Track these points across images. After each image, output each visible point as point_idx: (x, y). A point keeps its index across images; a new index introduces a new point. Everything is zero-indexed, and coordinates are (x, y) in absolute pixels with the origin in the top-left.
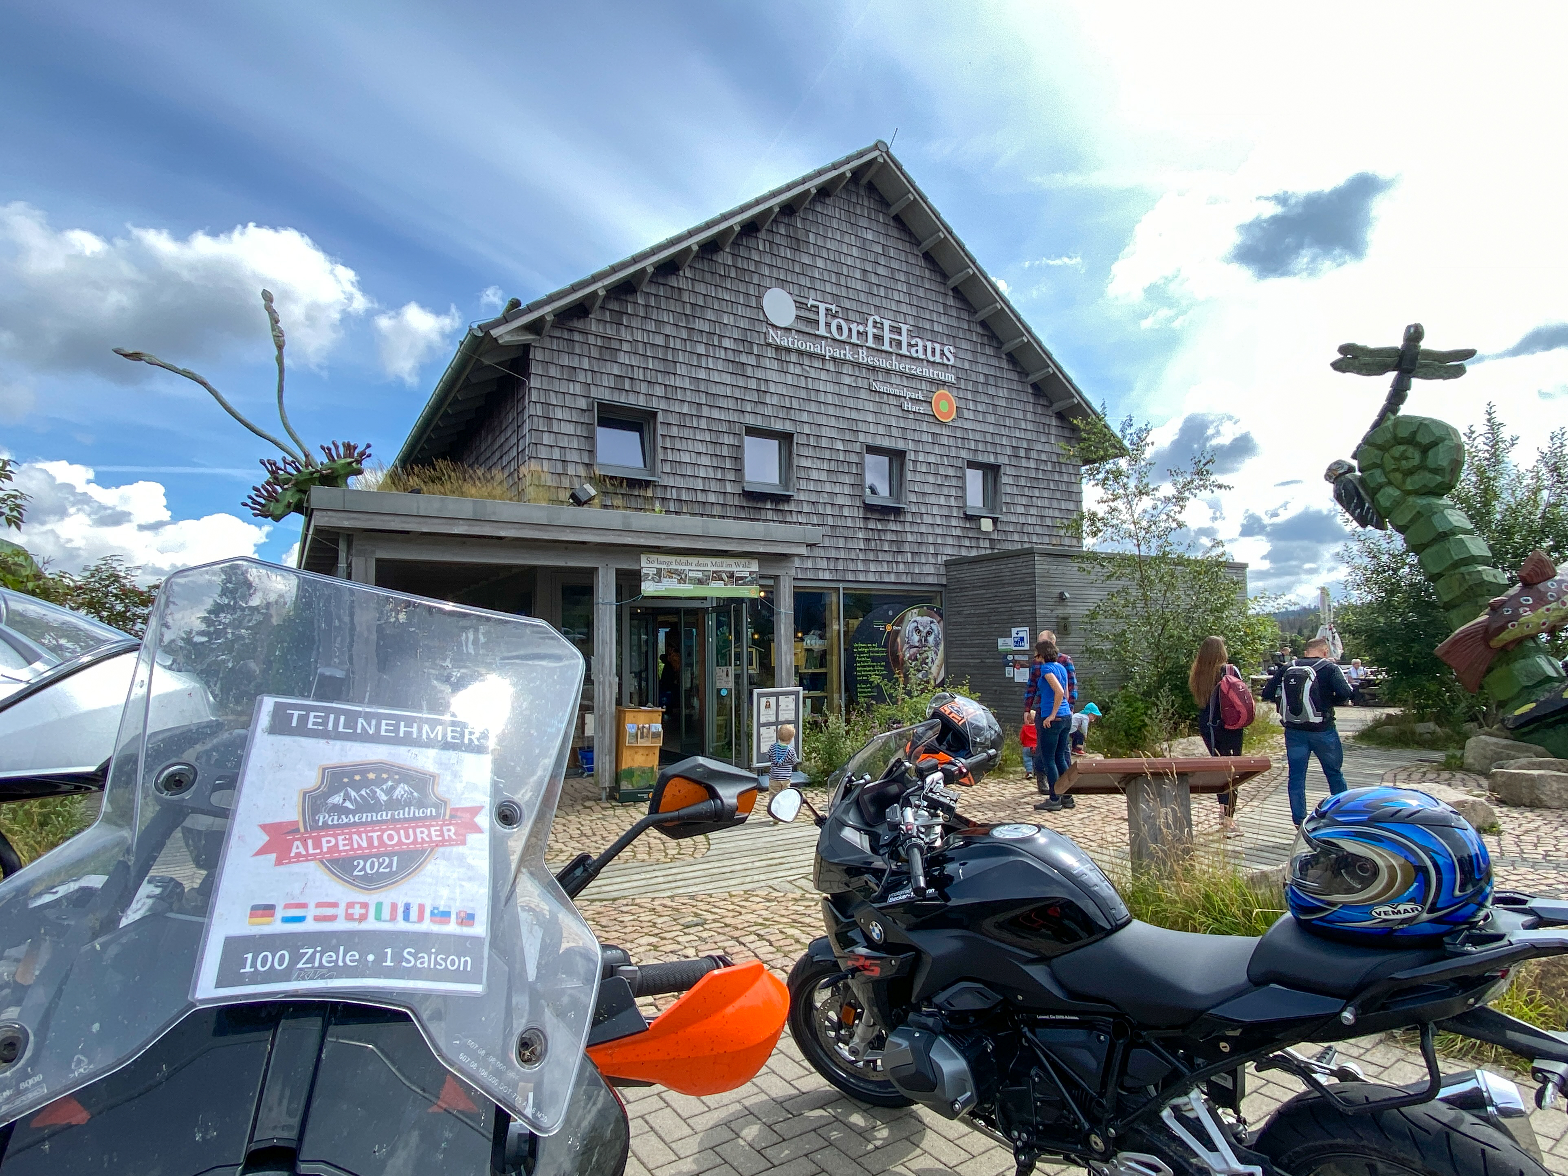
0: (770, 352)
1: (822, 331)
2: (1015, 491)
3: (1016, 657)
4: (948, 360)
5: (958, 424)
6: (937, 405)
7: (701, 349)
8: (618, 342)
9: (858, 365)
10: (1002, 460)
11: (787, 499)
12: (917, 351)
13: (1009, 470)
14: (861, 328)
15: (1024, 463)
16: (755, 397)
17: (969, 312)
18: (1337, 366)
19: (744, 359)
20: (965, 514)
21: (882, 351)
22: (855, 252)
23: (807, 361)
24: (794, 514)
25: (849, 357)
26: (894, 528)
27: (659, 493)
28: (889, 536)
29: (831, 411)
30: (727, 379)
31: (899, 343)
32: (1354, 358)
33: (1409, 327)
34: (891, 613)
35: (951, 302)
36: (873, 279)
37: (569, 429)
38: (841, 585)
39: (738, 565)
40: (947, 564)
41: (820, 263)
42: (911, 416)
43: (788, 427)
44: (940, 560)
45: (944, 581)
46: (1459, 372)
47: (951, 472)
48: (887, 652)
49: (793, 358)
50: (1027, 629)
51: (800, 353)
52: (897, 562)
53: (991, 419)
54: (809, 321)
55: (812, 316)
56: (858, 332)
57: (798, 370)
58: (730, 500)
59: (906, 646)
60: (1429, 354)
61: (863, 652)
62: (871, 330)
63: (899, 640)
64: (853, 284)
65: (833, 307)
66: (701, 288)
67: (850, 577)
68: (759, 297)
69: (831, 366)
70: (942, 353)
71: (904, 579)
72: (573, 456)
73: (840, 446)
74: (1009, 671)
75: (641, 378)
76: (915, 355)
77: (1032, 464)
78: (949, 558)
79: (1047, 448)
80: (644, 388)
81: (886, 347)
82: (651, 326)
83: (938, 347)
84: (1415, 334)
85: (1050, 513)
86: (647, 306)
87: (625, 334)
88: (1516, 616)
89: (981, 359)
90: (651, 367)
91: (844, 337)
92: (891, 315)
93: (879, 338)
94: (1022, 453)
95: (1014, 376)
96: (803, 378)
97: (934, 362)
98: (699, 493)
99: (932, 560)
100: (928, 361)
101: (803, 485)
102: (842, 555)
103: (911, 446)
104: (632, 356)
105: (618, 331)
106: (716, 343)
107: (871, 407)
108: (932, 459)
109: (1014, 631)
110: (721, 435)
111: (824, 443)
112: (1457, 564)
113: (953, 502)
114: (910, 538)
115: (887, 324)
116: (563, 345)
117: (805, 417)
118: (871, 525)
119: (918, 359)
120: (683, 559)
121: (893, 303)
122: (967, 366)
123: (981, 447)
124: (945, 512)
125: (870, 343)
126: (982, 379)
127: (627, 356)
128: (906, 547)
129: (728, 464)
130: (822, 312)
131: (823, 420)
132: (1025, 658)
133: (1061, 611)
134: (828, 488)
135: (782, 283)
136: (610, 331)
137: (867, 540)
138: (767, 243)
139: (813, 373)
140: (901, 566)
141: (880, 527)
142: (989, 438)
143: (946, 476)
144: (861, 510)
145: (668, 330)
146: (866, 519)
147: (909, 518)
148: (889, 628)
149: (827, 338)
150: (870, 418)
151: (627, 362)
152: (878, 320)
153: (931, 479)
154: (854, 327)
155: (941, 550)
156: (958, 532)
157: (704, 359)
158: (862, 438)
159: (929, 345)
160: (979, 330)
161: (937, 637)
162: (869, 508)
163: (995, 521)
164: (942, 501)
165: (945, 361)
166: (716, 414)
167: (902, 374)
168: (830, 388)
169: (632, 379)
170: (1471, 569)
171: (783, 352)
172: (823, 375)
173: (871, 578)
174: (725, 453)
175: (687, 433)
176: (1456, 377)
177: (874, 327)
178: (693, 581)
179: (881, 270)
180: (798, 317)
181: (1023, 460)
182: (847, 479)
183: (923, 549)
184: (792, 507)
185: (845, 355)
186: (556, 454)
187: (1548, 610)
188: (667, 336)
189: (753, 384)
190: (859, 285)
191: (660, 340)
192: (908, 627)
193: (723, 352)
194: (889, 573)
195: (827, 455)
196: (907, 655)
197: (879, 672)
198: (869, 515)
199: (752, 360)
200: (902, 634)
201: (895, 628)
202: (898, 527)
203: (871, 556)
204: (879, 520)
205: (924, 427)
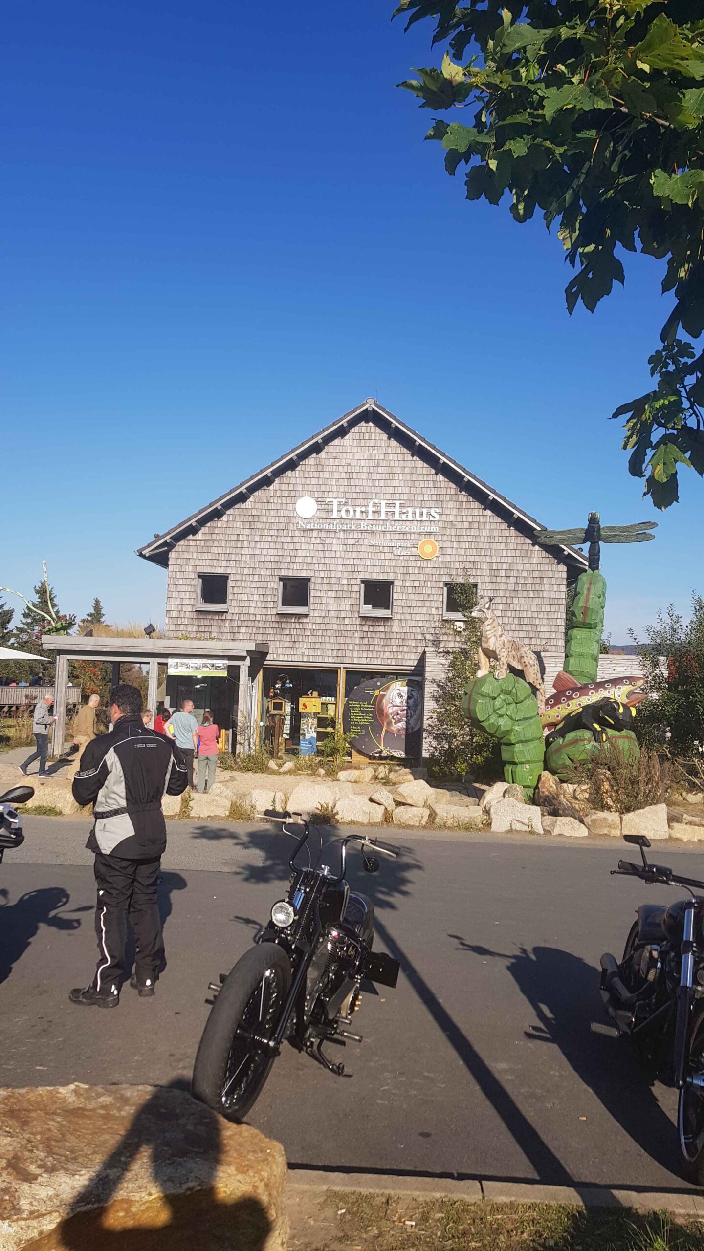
0: (300, 533)
1: (335, 515)
4: (434, 517)
5: (441, 558)
6: (423, 548)
7: (257, 538)
8: (211, 542)
9: (361, 531)
10: (482, 580)
11: (306, 615)
12: (407, 516)
14: (363, 509)
15: (503, 580)
16: (289, 559)
19: (282, 539)
20: (443, 619)
21: (379, 520)
23: (323, 534)
26: (383, 630)
27: (229, 617)
28: (379, 635)
29: (340, 561)
30: (271, 552)
31: (393, 513)
34: (379, 684)
35: (440, 478)
36: (376, 477)
37: (185, 588)
38: (342, 666)
39: (217, 662)
41: (336, 475)
42: (402, 558)
44: (419, 650)
47: (434, 591)
49: (315, 534)
51: (320, 530)
52: (384, 652)
53: (473, 552)
54: (328, 511)
55: (328, 508)
56: (362, 512)
57: (318, 541)
59: (390, 705)
61: (356, 707)
62: (370, 509)
63: (384, 701)
64: (359, 483)
65: (344, 500)
67: (349, 661)
68: (294, 504)
69: (342, 535)
70: (429, 513)
71: (389, 662)
72: (186, 602)
73: (345, 582)
75: (223, 558)
76: (405, 519)
77: (511, 580)
79: (528, 567)
80: (224, 563)
81: (383, 517)
82: (229, 531)
83: (425, 510)
86: (227, 521)
87: (216, 537)
89: (464, 512)
90: (228, 552)
91: (350, 516)
92: (387, 496)
93: (377, 513)
94: (502, 573)
95: (496, 520)
96: (321, 545)
97: (421, 521)
98: (251, 616)
99: (412, 650)
100: (416, 521)
101: (318, 607)
102: (343, 647)
103: (400, 577)
104: (218, 548)
105: (211, 536)
106: (266, 534)
107: (369, 556)
108: (417, 584)
111: (334, 581)
113: (434, 611)
114: (396, 636)
115: (383, 503)
116: (183, 548)
117: (321, 567)
118: (365, 628)
119: (408, 521)
121: (390, 488)
122: (452, 518)
123: (462, 572)
124: (427, 618)
125: (370, 517)
126: (466, 525)
128: (393, 642)
130: (335, 504)
131: (334, 568)
134: (334, 607)
135: (309, 493)
136: (208, 537)
137: (362, 638)
138: (301, 472)
139: (328, 541)
141: (372, 630)
143: (430, 594)
147: (396, 623)
148: (377, 693)
149: (338, 519)
150: (368, 563)
151: (216, 552)
152: (377, 501)
153: (416, 597)
154: (358, 509)
156: (437, 631)
157: (258, 543)
158: (361, 575)
159: (418, 511)
161: (415, 700)
162: (365, 618)
164: (426, 611)
165: (431, 519)
166: (263, 572)
167: (394, 532)
168: (341, 548)
169: (217, 560)
171: (308, 532)
172: (335, 541)
173: (363, 661)
174: (269, 592)
175: (246, 584)
177: (374, 506)
179: (382, 470)
180: (319, 510)
181: (503, 578)
182: (349, 601)
183: (406, 643)
184: (309, 620)
185: (351, 527)
188: (238, 534)
189: (287, 553)
190: (365, 483)
191: (234, 538)
192: (392, 693)
193: (270, 538)
194: (377, 658)
195: (335, 588)
196: (390, 711)
197: (367, 720)
198: (364, 623)
199: (289, 540)
200: (387, 697)
201: (381, 693)
202: (387, 629)
203: (364, 648)
204: (372, 625)
205: (412, 563)
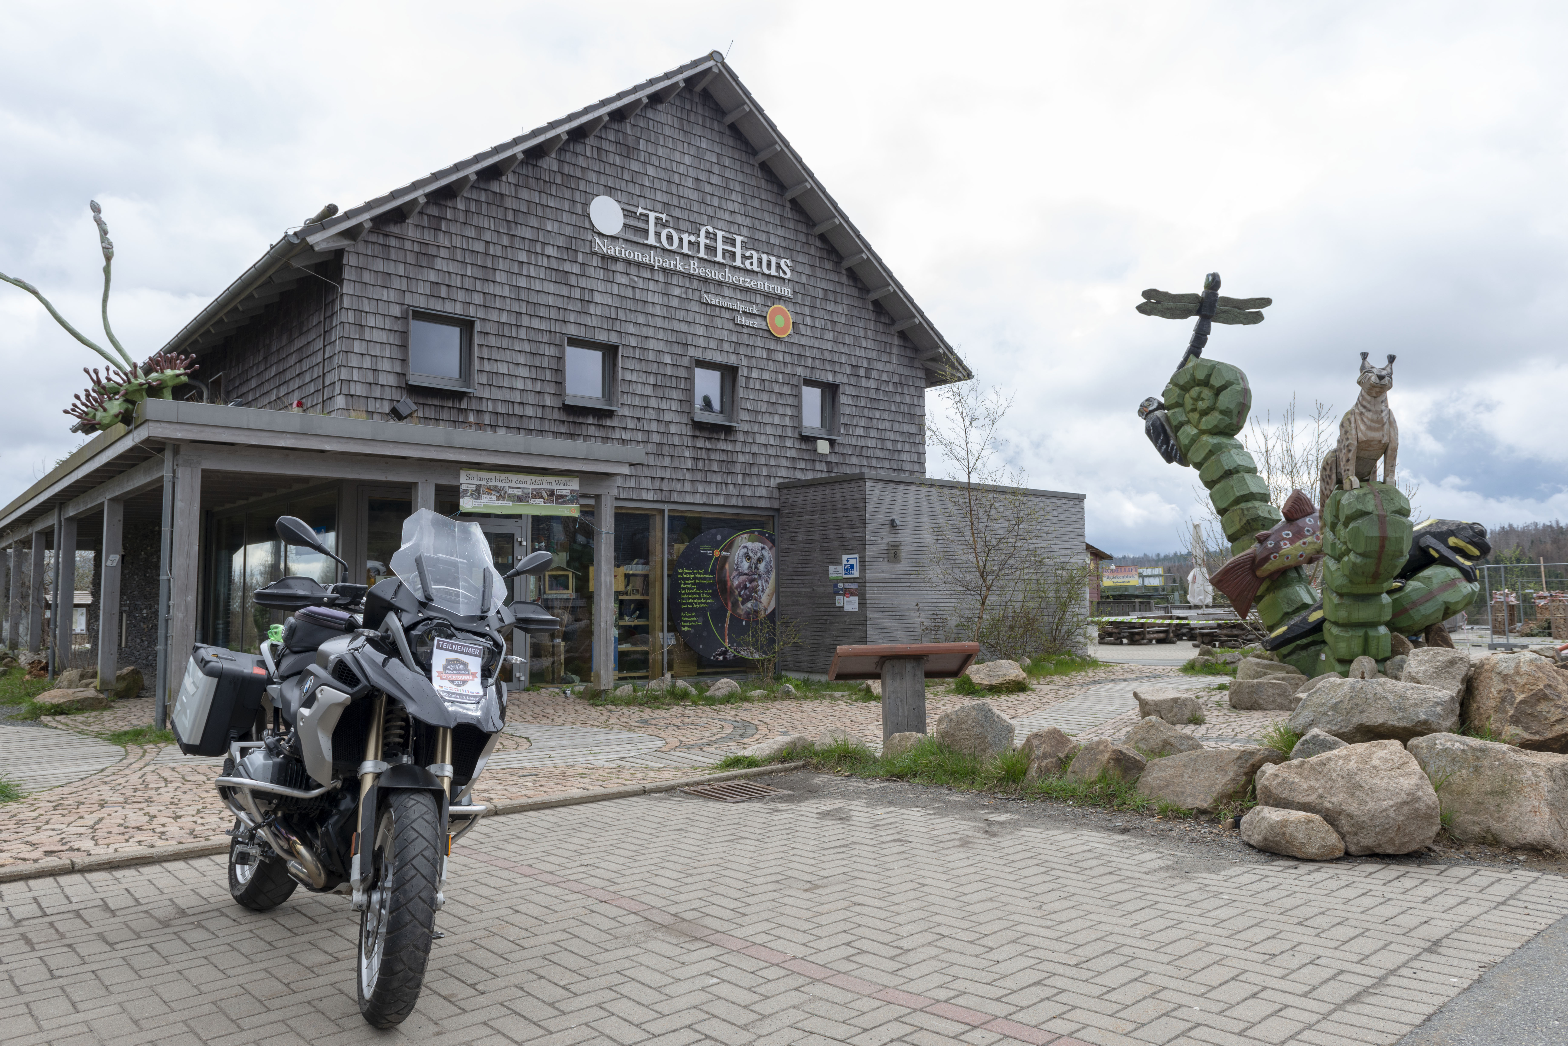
0: (596, 261)
1: (651, 240)
2: (855, 411)
3: (847, 585)
4: (785, 273)
5: (795, 340)
6: (773, 319)
7: (523, 257)
8: (435, 248)
9: (690, 276)
10: (841, 379)
11: (610, 414)
12: (751, 264)
13: (848, 390)
14: (693, 238)
15: (864, 382)
16: (578, 306)
17: (807, 224)
18: (1141, 309)
19: (567, 267)
20: (800, 435)
21: (715, 262)
22: (687, 160)
23: (634, 271)
24: (617, 430)
25: (679, 267)
26: (724, 448)
27: (474, 406)
28: (719, 456)
29: (659, 323)
30: (550, 287)
31: (733, 254)
32: (1158, 302)
33: (1208, 276)
34: (719, 537)
35: (788, 213)
36: (707, 188)
37: (381, 337)
38: (666, 507)
39: (558, 483)
40: (780, 487)
41: (650, 171)
42: (745, 330)
43: (613, 339)
44: (773, 482)
45: (776, 505)
46: (1257, 318)
47: (786, 390)
48: (714, 579)
49: (620, 267)
50: (857, 556)
51: (628, 262)
52: (727, 484)
53: (830, 336)
54: (638, 230)
55: (641, 225)
56: (690, 242)
57: (625, 280)
58: (548, 414)
59: (735, 573)
60: (1227, 301)
61: (689, 579)
62: (703, 240)
63: (727, 566)
64: (683, 192)
65: (664, 216)
66: (525, 194)
67: (676, 498)
68: (586, 204)
69: (660, 277)
70: (778, 266)
71: (734, 501)
72: (385, 365)
73: (668, 359)
74: (839, 600)
75: (459, 285)
76: (749, 267)
77: (873, 384)
78: (782, 481)
79: (888, 368)
80: (461, 296)
81: (719, 258)
82: (471, 232)
83: (774, 260)
84: (1214, 283)
85: (892, 436)
86: (467, 211)
87: (443, 240)
88: (1277, 548)
89: (820, 274)
90: (469, 274)
91: (675, 247)
92: (724, 225)
93: (711, 249)
94: (862, 372)
95: (855, 293)
96: (630, 289)
97: (769, 276)
98: (516, 405)
99: (764, 482)
100: (763, 274)
101: (628, 399)
102: (668, 474)
103: (744, 361)
104: (450, 262)
105: (436, 236)
106: (539, 251)
107: (701, 319)
108: (766, 376)
109: (845, 558)
110: (542, 346)
111: (651, 356)
112: (1238, 500)
113: (787, 422)
114: (741, 458)
115: (720, 234)
116: (378, 250)
117: (631, 329)
118: (700, 444)
119: (753, 272)
120: (503, 476)
121: (727, 213)
122: (804, 279)
123: (818, 364)
124: (779, 432)
125: (702, 254)
126: (820, 294)
127: (444, 262)
128: (737, 468)
129: (548, 376)
130: (652, 221)
131: (651, 333)
132: (853, 586)
133: (892, 539)
134: (654, 403)
135: (610, 191)
136: (428, 236)
137: (696, 459)
138: (595, 150)
139: (641, 284)
140: (731, 488)
141: (709, 446)
142: (827, 356)
143: (781, 394)
144: (690, 428)
145: (488, 236)
146: (694, 437)
147: (740, 437)
148: (717, 553)
149: (656, 247)
150: (701, 331)
151: (445, 269)
152: (711, 230)
153: (765, 397)
154: (685, 237)
155: (774, 472)
156: (793, 453)
157: (525, 267)
158: (691, 352)
159: (765, 257)
160: (818, 243)
161: (768, 564)
162: (698, 426)
163: (832, 443)
164: (776, 420)
165: (782, 275)
166: (536, 323)
167: (735, 287)
168: (658, 298)
169: (449, 286)
170: (1250, 505)
171: (610, 261)
172: (652, 286)
173: (698, 499)
174: (545, 364)
175: (505, 343)
176: (1255, 323)
177: (706, 237)
178: (513, 498)
179: (714, 180)
180: (625, 225)
181: (863, 380)
182: (675, 395)
183: (755, 470)
184: (615, 422)
185: (675, 266)
186: (367, 363)
187: (1304, 543)
188: (487, 242)
189: (577, 293)
190: (692, 195)
191: (479, 247)
192: (738, 553)
193: (545, 259)
194: (718, 494)
195: (654, 368)
196: (736, 583)
197: (705, 600)
198: (698, 434)
199: (576, 269)
200: (730, 559)
201: (723, 553)
202: (729, 447)
203: (699, 476)
204: (708, 439)
205: (759, 342)
